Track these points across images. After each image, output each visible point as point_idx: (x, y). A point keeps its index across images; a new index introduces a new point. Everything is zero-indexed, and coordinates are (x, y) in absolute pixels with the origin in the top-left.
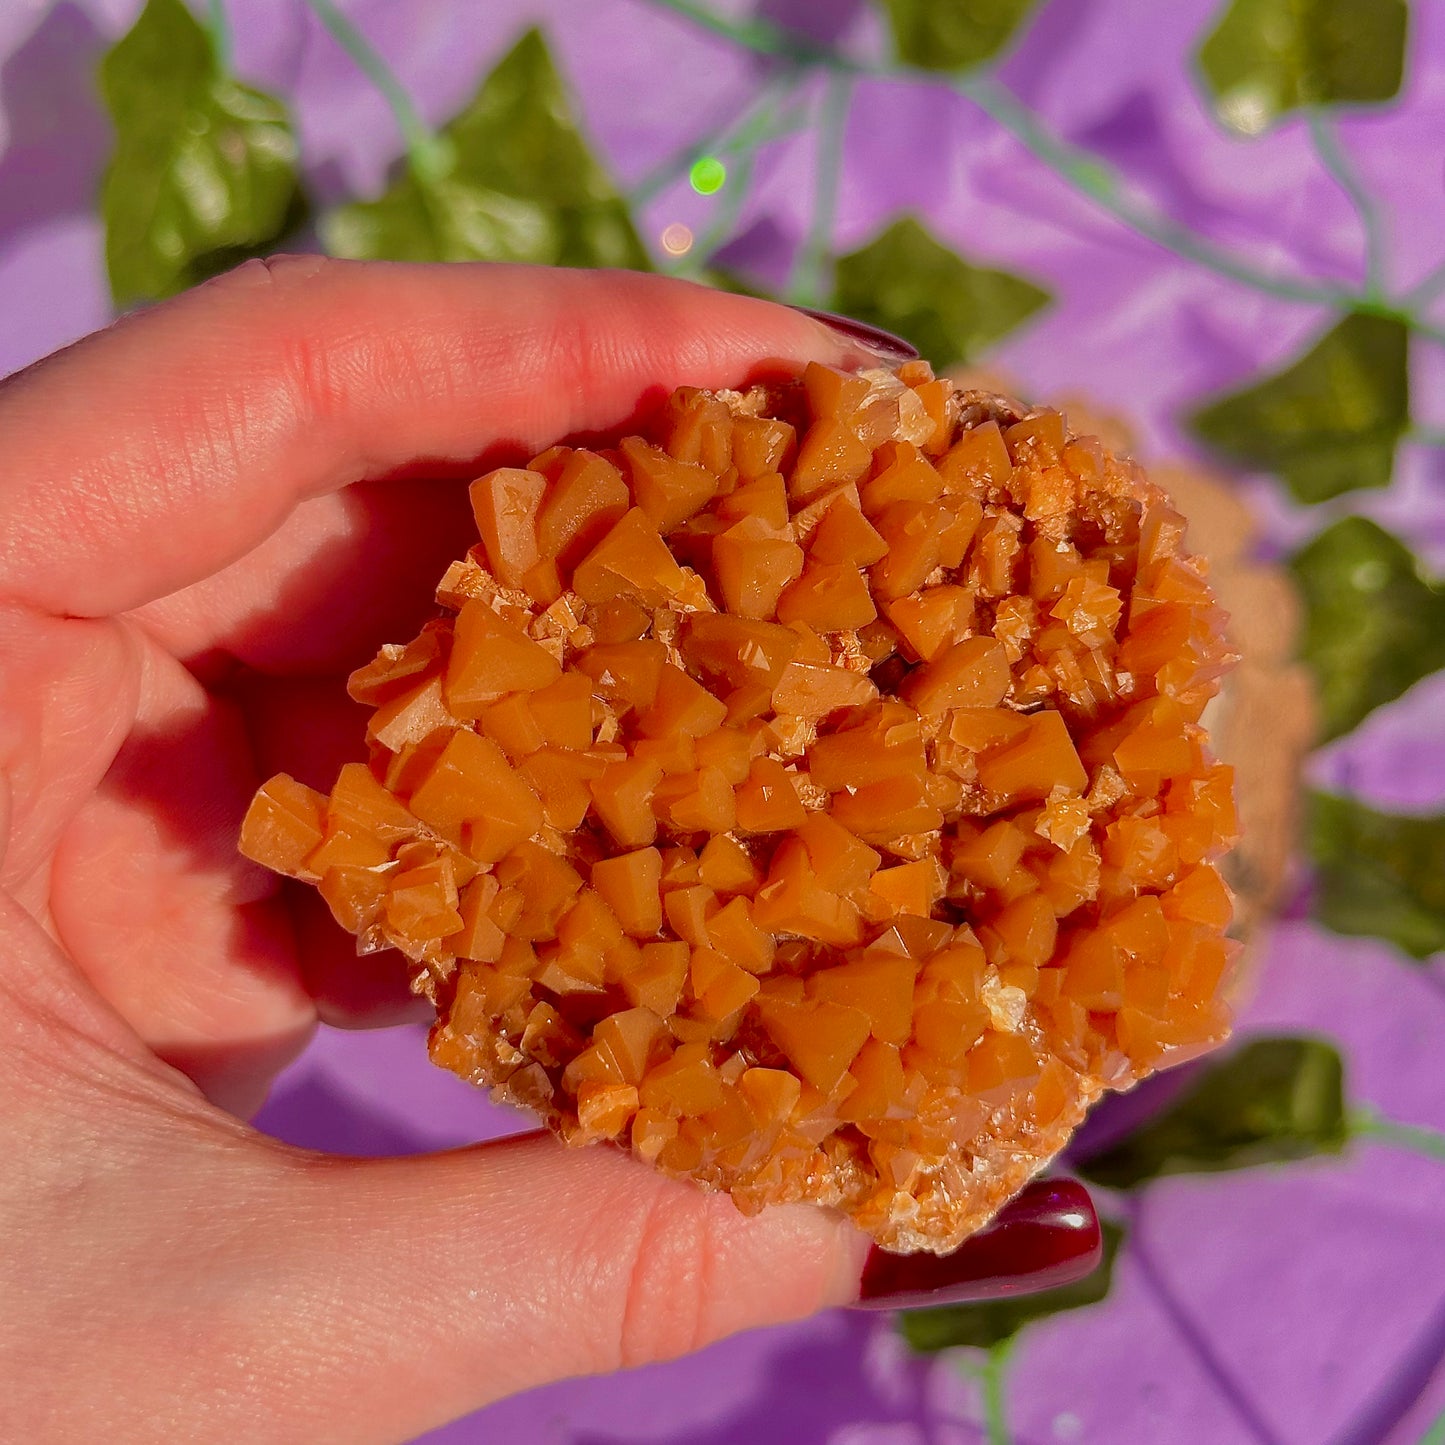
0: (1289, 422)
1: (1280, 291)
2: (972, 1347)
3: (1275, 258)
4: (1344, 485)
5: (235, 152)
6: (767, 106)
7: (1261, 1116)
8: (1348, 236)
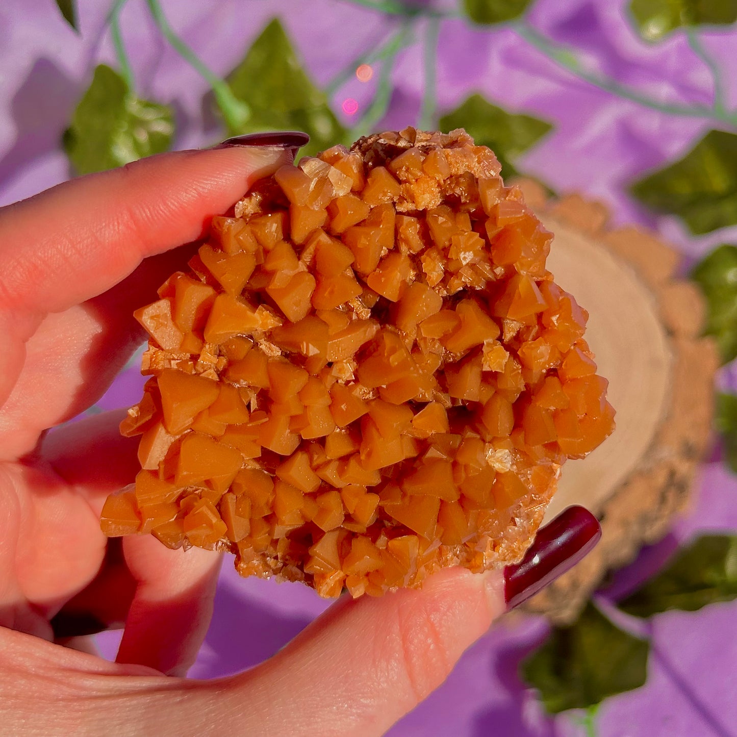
0: (683, 188)
1: (669, 110)
2: (577, 709)
3: (664, 91)
4: (717, 225)
5: (143, 137)
6: (393, 35)
7: (711, 575)
8: (703, 77)
